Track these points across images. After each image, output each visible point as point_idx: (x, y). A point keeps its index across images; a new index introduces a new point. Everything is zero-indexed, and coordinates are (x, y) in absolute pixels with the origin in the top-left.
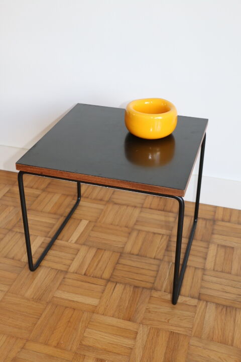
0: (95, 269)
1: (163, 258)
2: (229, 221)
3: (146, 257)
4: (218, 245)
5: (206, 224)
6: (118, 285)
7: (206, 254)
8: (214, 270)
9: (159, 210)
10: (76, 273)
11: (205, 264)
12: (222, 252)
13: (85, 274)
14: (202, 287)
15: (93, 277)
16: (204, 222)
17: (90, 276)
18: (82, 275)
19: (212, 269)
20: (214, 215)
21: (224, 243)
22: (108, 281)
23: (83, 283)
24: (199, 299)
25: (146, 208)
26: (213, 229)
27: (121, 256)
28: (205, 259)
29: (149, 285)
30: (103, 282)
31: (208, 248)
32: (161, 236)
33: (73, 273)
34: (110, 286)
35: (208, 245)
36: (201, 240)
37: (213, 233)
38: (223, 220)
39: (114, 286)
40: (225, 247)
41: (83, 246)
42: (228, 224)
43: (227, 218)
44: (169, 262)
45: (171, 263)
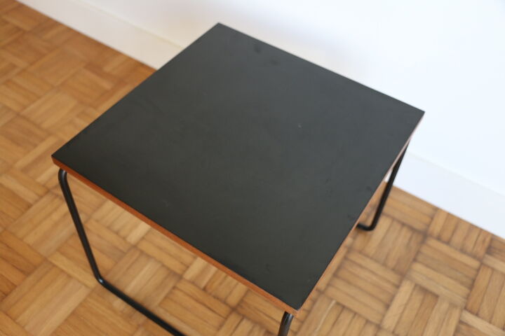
0: (221, 284)
1: (326, 289)
2: (448, 243)
4: (416, 285)
5: (410, 239)
6: (244, 322)
7: (392, 298)
8: (393, 332)
10: (193, 283)
11: (384, 316)
12: (418, 298)
13: (205, 289)
15: (214, 297)
16: (409, 235)
17: (210, 294)
18: (200, 288)
19: (392, 329)
20: (429, 225)
21: (426, 284)
22: (234, 309)
23: (197, 305)
26: (418, 252)
28: (387, 306)
30: (223, 310)
31: (398, 287)
33: (189, 281)
34: (234, 319)
35: (401, 282)
36: (393, 270)
37: (415, 260)
38: (439, 238)
39: (237, 323)
40: (424, 291)
42: (444, 248)
43: (446, 236)
44: (331, 299)
45: (334, 302)
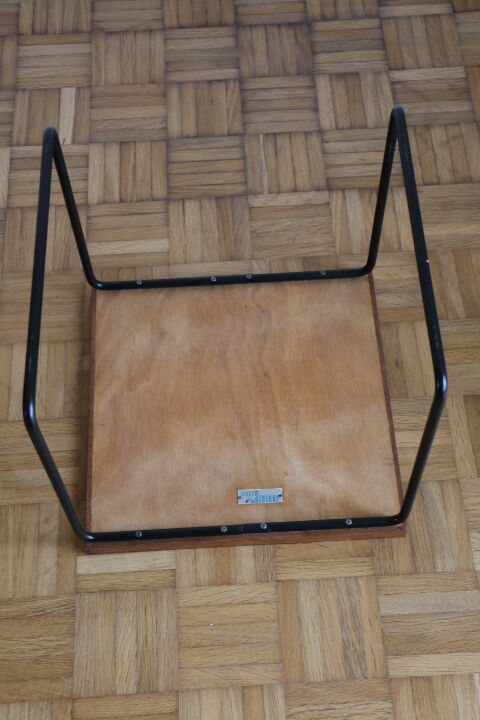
0: (134, 186)
1: (244, 129)
2: (336, 18)
3: (213, 136)
4: (330, 75)
5: (296, 36)
6: (187, 203)
7: (315, 100)
8: (337, 128)
9: (199, 27)
10: (105, 203)
11: (318, 120)
12: (340, 86)
13: (121, 201)
14: (328, 167)
15: (137, 201)
16: (291, 32)
17: (132, 201)
18: (116, 203)
19: (334, 126)
20: (305, 11)
21: (340, 69)
22: (167, 200)
24: (330, 189)
25: (172, 28)
26: (312, 44)
27: (168, 146)
28: (316, 110)
29: (239, 189)
30: (158, 206)
31: (314, 87)
32: (223, 85)
33: (99, 203)
34: (175, 208)
35: (313, 80)
36: (298, 74)
37: (314, 53)
38: (324, 19)
39: (181, 207)
40: (342, 76)
41: (91, 145)
42: (335, 25)
43: (329, 11)
44: (258, 135)
45: (261, 136)
